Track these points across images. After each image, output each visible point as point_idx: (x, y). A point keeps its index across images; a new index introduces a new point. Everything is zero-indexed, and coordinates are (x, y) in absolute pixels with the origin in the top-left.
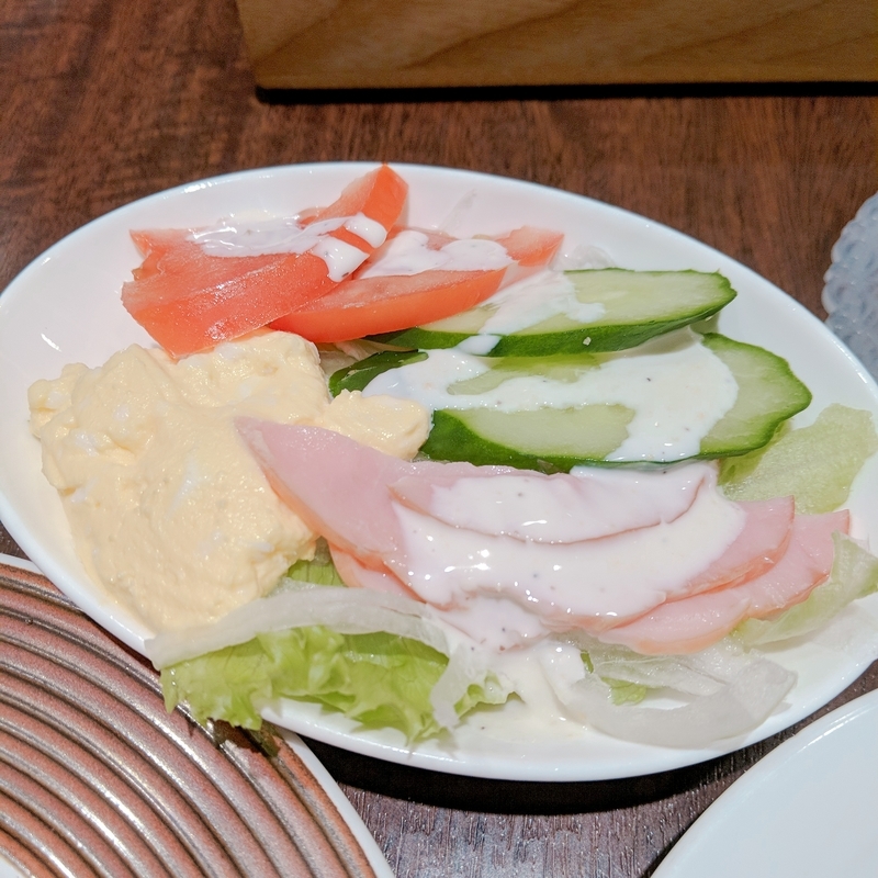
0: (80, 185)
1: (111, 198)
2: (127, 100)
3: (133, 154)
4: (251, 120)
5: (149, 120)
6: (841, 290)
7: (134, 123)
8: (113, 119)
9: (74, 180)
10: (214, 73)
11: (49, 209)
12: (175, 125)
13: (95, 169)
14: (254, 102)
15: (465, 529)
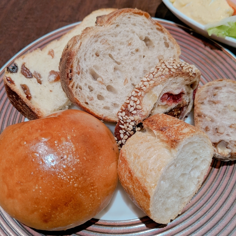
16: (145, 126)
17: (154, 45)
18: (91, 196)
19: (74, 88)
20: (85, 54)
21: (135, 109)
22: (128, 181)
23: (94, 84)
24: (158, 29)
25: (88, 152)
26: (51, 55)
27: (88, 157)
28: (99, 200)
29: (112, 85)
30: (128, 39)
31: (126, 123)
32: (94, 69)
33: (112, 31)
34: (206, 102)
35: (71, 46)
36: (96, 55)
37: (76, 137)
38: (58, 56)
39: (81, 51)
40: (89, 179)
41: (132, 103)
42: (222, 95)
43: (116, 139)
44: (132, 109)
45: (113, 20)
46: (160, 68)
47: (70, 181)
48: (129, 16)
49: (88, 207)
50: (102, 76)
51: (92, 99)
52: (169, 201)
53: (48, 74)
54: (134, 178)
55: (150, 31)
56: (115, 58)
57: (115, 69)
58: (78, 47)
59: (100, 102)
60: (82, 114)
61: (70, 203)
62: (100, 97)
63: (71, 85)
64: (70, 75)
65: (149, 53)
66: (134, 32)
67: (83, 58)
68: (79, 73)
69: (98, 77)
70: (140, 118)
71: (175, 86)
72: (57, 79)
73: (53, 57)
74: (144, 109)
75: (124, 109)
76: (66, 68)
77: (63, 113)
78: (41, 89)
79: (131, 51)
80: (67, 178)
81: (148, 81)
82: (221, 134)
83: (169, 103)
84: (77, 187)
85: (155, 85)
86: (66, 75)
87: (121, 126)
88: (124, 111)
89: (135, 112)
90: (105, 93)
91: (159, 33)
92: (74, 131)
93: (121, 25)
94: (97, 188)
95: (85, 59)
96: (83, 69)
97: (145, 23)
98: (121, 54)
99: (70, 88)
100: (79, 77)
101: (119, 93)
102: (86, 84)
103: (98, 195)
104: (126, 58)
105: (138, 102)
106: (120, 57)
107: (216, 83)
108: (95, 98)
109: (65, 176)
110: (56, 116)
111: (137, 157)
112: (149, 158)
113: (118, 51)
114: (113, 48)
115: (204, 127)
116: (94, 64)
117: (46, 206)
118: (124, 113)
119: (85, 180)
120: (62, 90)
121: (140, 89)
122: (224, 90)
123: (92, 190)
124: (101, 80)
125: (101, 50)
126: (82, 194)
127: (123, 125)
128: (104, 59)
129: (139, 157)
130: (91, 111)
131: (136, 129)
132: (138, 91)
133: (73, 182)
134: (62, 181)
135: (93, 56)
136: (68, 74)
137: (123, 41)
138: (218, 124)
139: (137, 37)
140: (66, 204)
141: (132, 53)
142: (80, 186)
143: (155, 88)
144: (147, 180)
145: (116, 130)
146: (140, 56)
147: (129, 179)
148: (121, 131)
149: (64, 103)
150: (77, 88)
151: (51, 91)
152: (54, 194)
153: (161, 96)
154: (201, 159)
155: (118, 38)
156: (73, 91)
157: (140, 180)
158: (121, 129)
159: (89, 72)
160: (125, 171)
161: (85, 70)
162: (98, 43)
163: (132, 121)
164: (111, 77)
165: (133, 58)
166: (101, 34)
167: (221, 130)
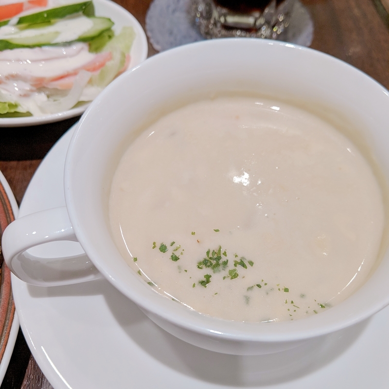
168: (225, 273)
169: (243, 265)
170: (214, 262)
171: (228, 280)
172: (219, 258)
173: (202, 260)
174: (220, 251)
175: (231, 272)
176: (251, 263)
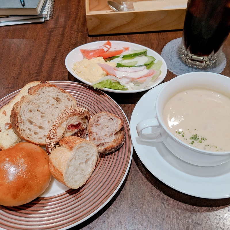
0: (67, 48)
1: (71, 49)
2: (70, 37)
3: (73, 44)
4: (88, 39)
5: (74, 40)
6: (163, 54)
7: (72, 40)
8: (69, 40)
9: (66, 47)
10: (82, 34)
11: (63, 51)
12: (78, 40)
13: (68, 46)
14: (88, 37)
15: (121, 71)
16: (60, 144)
17: (62, 100)
18: (36, 181)
19: (20, 131)
20: (24, 112)
21: (54, 136)
22: (54, 171)
23: (31, 127)
24: (62, 92)
25: (31, 161)
26: (4, 114)
27: (32, 164)
28: (41, 183)
29: (41, 125)
30: (46, 100)
31: (50, 144)
32: (30, 119)
33: (37, 98)
34: (94, 125)
35: (15, 108)
36: (30, 111)
37: (24, 155)
38: (9, 114)
39: (21, 111)
40: (34, 173)
41: (52, 133)
42: (101, 121)
43: (48, 154)
44: (52, 136)
45: (36, 92)
46: (64, 113)
47: (24, 176)
48: (45, 88)
49: (35, 188)
50: (35, 122)
51: (31, 135)
52: (76, 177)
53: (4, 126)
54: (55, 169)
55: (58, 94)
56: (41, 111)
57: (42, 116)
58: (19, 109)
59: (36, 136)
60: (26, 143)
61: (26, 186)
62: (36, 133)
63: (18, 129)
64: (17, 124)
65: (59, 106)
66: (49, 96)
67: (23, 114)
68: (22, 123)
69: (33, 122)
70: (57, 140)
71: (74, 121)
72: (10, 127)
73: (6, 115)
74: (58, 135)
75: (48, 137)
76: (14, 121)
77: (16, 145)
78: (1, 135)
79: (49, 106)
80: (22, 174)
81: (58, 121)
82: (101, 140)
83: (73, 130)
84: (28, 178)
85: (62, 123)
86: (15, 125)
87: (48, 146)
88: (49, 138)
89: (54, 137)
90: (38, 130)
91: (63, 94)
92: (23, 152)
93: (41, 94)
94: (38, 178)
95: (24, 115)
96: (24, 120)
97: (55, 90)
98: (44, 108)
99: (18, 131)
100: (22, 124)
101: (46, 129)
102: (27, 128)
103: (40, 181)
104: (47, 110)
105: (55, 132)
106: (43, 110)
107: (99, 115)
108: (33, 134)
109: (21, 174)
110: (13, 147)
111: (56, 159)
112: (61, 158)
113: (42, 107)
114: (39, 106)
115: (93, 138)
116: (30, 116)
117: (14, 190)
118: (49, 139)
119: (31, 174)
120: (14, 133)
121: (55, 126)
122: (102, 117)
123: (36, 179)
124: (35, 124)
125: (32, 108)
126: (31, 181)
127: (49, 145)
128: (35, 113)
129: (57, 158)
130: (31, 141)
131: (56, 146)
132: (54, 127)
133: (25, 176)
134: (20, 176)
135: (28, 112)
136: (16, 124)
137: (44, 101)
138: (99, 136)
139: (51, 98)
140: (24, 187)
141: (50, 107)
142: (29, 177)
143: (63, 124)
144: (61, 168)
145: (46, 149)
146: (55, 108)
147: (54, 170)
148: (49, 149)
149: (16, 140)
150: (22, 130)
151: (7, 135)
152: (17, 183)
153: (67, 127)
154: (91, 154)
155: (41, 101)
156: (20, 133)
157: (58, 169)
158: (49, 148)
159: (27, 121)
160: (52, 167)
161: (25, 120)
162: (30, 105)
163: (53, 142)
164: (40, 121)
165: (51, 109)
166: (31, 100)
167: (101, 138)
168: (198, 141)
169: (204, 140)
170: (195, 138)
171: (199, 143)
172: (196, 137)
173: (191, 137)
174: (196, 135)
175: (200, 141)
176: (206, 139)
